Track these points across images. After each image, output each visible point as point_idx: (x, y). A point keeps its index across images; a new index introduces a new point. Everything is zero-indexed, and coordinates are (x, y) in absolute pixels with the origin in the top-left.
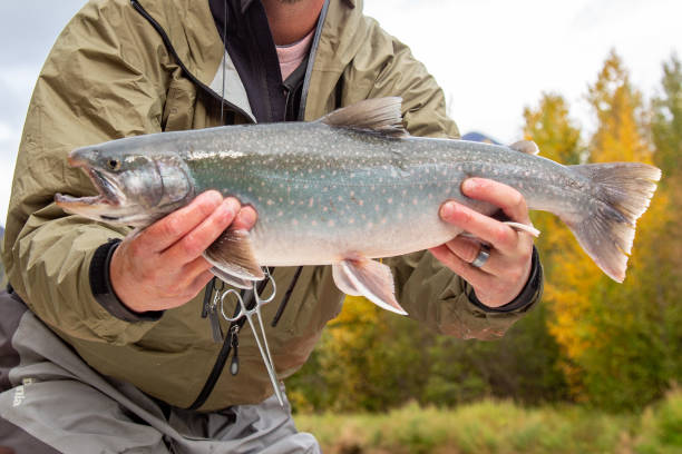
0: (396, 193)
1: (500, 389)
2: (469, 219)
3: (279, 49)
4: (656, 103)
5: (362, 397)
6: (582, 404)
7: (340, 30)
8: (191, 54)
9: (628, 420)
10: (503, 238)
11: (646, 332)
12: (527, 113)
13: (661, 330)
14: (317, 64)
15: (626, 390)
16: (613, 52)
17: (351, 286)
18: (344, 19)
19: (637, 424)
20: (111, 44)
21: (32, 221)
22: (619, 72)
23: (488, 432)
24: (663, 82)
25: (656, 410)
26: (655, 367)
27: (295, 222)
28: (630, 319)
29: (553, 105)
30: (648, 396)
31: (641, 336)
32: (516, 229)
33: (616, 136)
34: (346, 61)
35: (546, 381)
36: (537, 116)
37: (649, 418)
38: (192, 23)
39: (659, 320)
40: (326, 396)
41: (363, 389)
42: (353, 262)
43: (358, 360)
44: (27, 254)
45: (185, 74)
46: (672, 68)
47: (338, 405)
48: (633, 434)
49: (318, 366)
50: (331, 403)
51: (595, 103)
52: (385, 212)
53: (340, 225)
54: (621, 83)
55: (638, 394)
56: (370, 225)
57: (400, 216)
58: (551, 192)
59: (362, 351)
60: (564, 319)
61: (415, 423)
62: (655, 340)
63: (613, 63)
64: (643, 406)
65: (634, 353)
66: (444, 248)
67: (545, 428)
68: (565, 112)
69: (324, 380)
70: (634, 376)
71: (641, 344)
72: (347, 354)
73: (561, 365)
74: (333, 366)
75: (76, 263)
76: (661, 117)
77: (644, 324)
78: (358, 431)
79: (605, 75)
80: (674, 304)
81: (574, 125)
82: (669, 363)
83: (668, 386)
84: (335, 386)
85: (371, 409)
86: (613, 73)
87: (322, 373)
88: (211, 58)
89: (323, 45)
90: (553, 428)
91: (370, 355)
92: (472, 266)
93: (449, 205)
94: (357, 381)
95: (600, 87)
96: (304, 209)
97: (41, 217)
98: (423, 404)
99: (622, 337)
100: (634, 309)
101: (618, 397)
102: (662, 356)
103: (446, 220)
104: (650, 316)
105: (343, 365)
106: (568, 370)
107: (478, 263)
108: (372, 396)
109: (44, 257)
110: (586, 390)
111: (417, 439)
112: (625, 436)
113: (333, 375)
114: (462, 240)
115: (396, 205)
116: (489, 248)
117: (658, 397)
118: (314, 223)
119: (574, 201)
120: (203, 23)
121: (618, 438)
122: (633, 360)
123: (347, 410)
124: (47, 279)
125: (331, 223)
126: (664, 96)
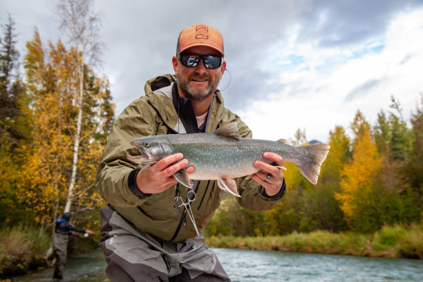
0: (238, 157)
1: (324, 227)
2: (263, 166)
3: (197, 117)
4: (376, 128)
5: (279, 230)
6: (353, 231)
7: (217, 111)
8: (167, 119)
9: (369, 236)
10: (275, 172)
11: (375, 206)
12: (331, 133)
13: (379, 205)
14: (210, 122)
15: (368, 226)
16: (358, 111)
17: (224, 187)
18: (218, 107)
19: (373, 237)
20: (139, 113)
21: (106, 166)
22: (361, 118)
23: (321, 241)
24: (378, 120)
25: (379, 233)
26: (378, 218)
27: (205, 166)
28: (369, 202)
29: (339, 130)
30: (376, 227)
31: (373, 208)
32: (279, 169)
33: (362, 140)
34: (219, 120)
35: (340, 224)
36: (335, 134)
37: (377, 235)
38: (167, 109)
39: (379, 202)
40: (266, 230)
41: (278, 227)
42: (224, 179)
43: (277, 218)
44: (104, 176)
45: (164, 124)
46: (381, 115)
47: (271, 233)
48: (371, 241)
49: (263, 221)
50: (268, 233)
51: (354, 129)
52: (234, 163)
53: (220, 167)
54: (362, 121)
55: (373, 227)
56: (230, 167)
57: (239, 165)
58: (290, 156)
59: (278, 215)
60: (345, 204)
61: (296, 239)
62: (378, 209)
63: (359, 115)
64: (374, 231)
65: (370, 214)
66: (254, 175)
67: (340, 240)
68: (344, 132)
69: (265, 225)
70: (371, 221)
71: (373, 210)
72: (272, 216)
73: (345, 219)
74: (268, 221)
75: (122, 177)
76: (378, 132)
77: (373, 203)
78: (277, 242)
79: (356, 119)
80: (384, 196)
81: (347, 137)
82: (383, 217)
83: (383, 224)
84: (270, 227)
85: (281, 234)
86: (359, 118)
87: (265, 223)
88: (174, 120)
89: (211, 116)
90: (343, 239)
91: (281, 216)
92: (265, 181)
93: (257, 162)
94: (277, 224)
95: (355, 123)
96: (209, 161)
97: (109, 165)
98: (299, 232)
99: (366, 208)
100: (370, 199)
101: (365, 228)
102: (381, 214)
103: (255, 166)
104: (375, 201)
105: (272, 220)
106: (348, 220)
107: (267, 180)
108: (282, 230)
109: (111, 175)
110: (354, 227)
111: (297, 244)
112: (368, 242)
113: (268, 223)
114: (261, 172)
115: (238, 161)
116: (270, 175)
117: (380, 228)
118: (212, 166)
119: (298, 158)
120: (171, 108)
121: (366, 243)
122: (371, 216)
123: (274, 235)
124: (111, 182)
125: (217, 166)
126: (379, 125)
